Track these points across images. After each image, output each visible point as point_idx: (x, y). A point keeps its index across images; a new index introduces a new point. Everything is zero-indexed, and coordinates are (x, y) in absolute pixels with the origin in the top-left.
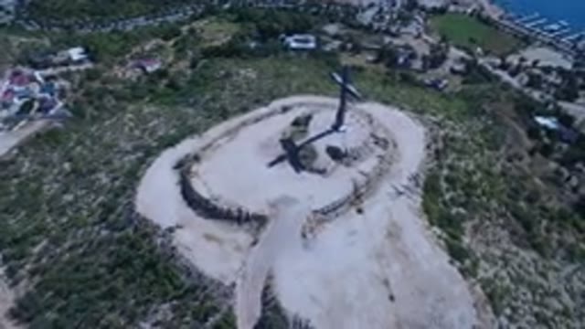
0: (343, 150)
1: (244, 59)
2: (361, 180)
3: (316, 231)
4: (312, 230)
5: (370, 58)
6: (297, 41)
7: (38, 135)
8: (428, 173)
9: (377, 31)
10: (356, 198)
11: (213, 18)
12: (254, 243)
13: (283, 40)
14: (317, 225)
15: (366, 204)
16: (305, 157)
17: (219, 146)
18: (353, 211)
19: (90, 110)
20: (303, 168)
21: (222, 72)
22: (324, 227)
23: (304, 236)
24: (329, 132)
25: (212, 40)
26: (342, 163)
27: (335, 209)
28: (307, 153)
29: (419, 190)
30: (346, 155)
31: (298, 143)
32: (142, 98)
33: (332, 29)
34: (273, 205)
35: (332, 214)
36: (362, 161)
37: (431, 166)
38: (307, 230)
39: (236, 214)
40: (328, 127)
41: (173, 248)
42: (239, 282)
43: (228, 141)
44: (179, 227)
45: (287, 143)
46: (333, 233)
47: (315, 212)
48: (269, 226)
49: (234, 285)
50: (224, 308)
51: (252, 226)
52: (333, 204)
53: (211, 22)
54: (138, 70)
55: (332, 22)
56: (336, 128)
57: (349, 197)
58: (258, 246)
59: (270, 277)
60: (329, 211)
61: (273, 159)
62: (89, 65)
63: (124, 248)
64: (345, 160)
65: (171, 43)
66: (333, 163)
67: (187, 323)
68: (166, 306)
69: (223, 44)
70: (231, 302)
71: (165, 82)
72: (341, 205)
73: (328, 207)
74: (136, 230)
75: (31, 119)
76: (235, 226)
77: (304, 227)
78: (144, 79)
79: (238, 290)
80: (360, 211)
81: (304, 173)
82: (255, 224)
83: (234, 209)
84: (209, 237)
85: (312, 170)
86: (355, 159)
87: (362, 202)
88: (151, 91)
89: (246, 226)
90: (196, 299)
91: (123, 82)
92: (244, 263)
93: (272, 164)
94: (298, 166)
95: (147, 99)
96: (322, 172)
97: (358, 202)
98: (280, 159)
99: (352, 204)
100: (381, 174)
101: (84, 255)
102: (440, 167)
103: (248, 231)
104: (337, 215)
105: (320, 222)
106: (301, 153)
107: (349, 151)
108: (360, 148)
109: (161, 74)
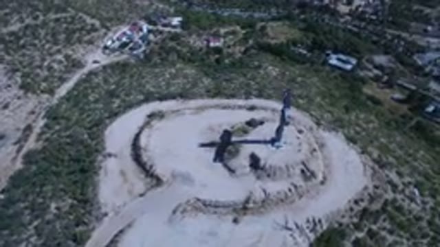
0: (262, 163)
1: (283, 60)
2: (259, 195)
3: (185, 214)
4: (184, 211)
5: (398, 96)
6: (339, 59)
7: (118, 63)
8: (336, 226)
9: (426, 75)
10: (242, 209)
11: (287, 23)
12: (141, 195)
13: (328, 55)
14: (192, 210)
15: (246, 219)
16: (230, 153)
17: (184, 114)
18: (231, 218)
19: (156, 59)
20: (222, 160)
21: (256, 63)
22: (196, 215)
23: (174, 212)
24: (265, 142)
25: (273, 39)
26: (255, 173)
27: (216, 207)
28: (233, 150)
29: (312, 236)
30: (263, 169)
31: (234, 139)
32: (194, 62)
33: (381, 59)
34: (174, 176)
35: (212, 210)
36: (274, 180)
37: (345, 221)
38: (181, 209)
39: (148, 168)
40: (268, 138)
41: (100, 168)
42: (111, 214)
43: (191, 114)
44: (115, 156)
45: (227, 135)
46: (199, 223)
47: (199, 200)
48: (159, 189)
49: (106, 215)
50: (91, 227)
51: (152, 181)
52: (217, 202)
53: (284, 25)
54: (205, 42)
55: (386, 53)
56: (273, 142)
57: (235, 204)
58: (142, 199)
59: (129, 226)
60: (210, 205)
61: (207, 141)
62: (178, 30)
63: (84, 152)
64: (259, 172)
65: (244, 32)
66: (248, 169)
67: (69, 219)
68: (70, 201)
69: (276, 44)
70: (97, 225)
71: (217, 56)
72: (225, 206)
73: (211, 201)
74: (96, 145)
75: (122, 53)
76: (143, 176)
77: (180, 205)
78: (204, 50)
79: (106, 219)
80: (235, 221)
81: (219, 165)
82: (154, 182)
83: (149, 164)
84: (123, 173)
85: (226, 166)
86: (269, 176)
87: (245, 214)
88: (203, 60)
89: (149, 180)
90: (84, 208)
91: (191, 48)
92: (125, 204)
93: (203, 145)
94: (219, 157)
95: (197, 64)
96: (232, 171)
97: (242, 212)
98: (211, 145)
99: (235, 210)
100: (283, 200)
101: (68, 144)
102: (357, 227)
103: (147, 184)
104: (215, 213)
105: (197, 209)
106: (230, 148)
107: (267, 166)
108: (280, 168)
109: (218, 50)
